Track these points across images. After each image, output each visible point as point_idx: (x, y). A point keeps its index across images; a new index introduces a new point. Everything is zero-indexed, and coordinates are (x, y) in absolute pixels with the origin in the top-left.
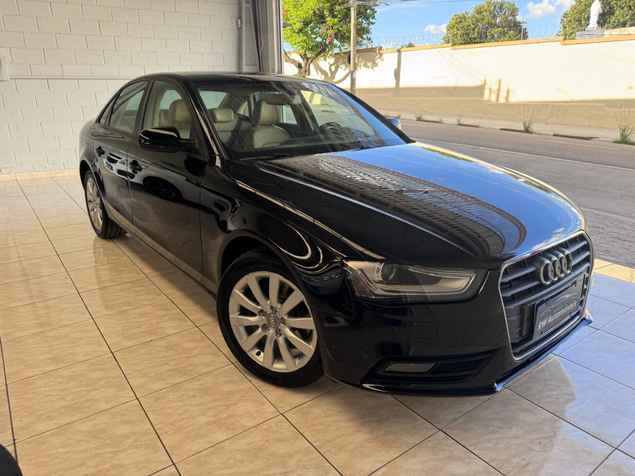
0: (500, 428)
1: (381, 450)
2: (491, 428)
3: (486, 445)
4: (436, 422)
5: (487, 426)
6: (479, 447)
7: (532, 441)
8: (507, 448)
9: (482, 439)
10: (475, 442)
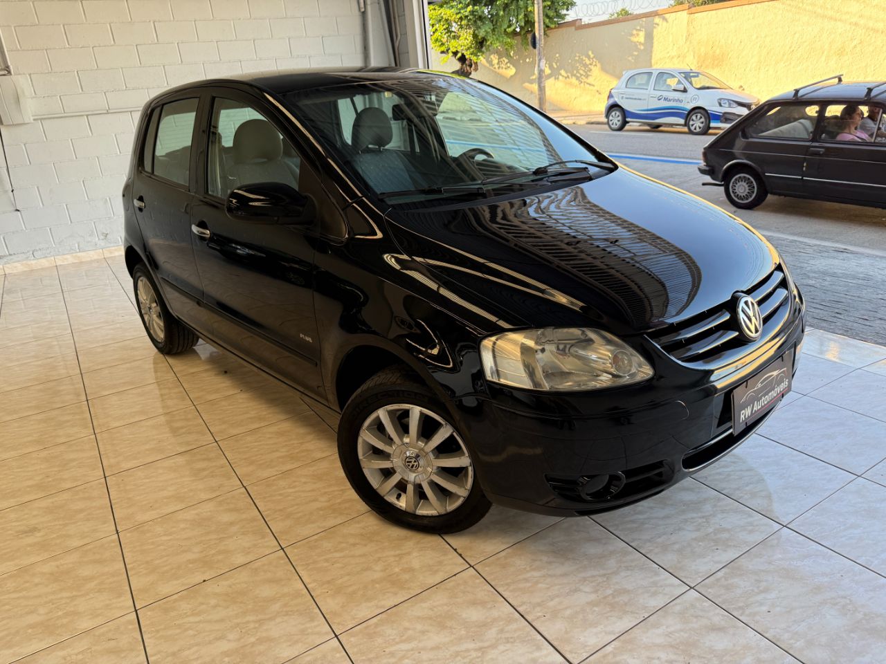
0: (550, 563)
1: (388, 592)
2: (537, 563)
3: (522, 585)
4: (471, 557)
5: (535, 560)
6: (511, 588)
7: (585, 579)
8: (548, 588)
9: (521, 577)
10: (509, 581)
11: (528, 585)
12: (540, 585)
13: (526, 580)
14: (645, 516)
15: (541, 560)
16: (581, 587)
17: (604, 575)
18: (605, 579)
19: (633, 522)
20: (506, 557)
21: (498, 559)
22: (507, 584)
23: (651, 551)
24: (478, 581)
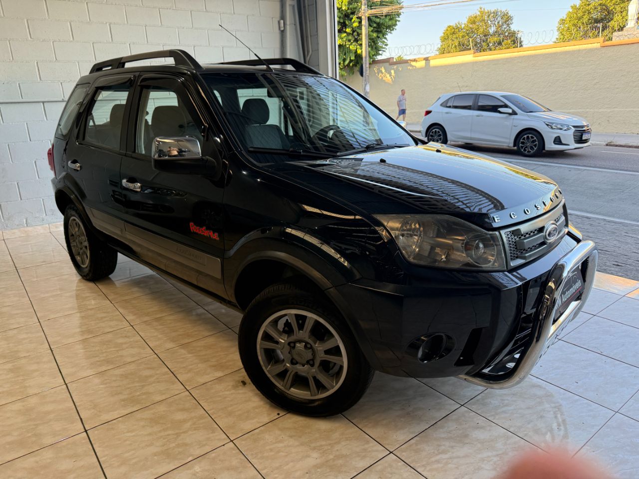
0: (452, 447)
2: (442, 448)
3: (435, 466)
4: (388, 444)
5: (439, 446)
6: (428, 469)
7: (483, 460)
8: (457, 468)
9: (433, 459)
10: (424, 463)
11: (440, 465)
12: (450, 466)
13: (438, 462)
14: (512, 408)
15: (444, 445)
16: (483, 466)
17: (497, 455)
18: (499, 459)
19: (504, 412)
20: (416, 444)
21: (411, 446)
22: (423, 466)
23: (526, 435)
24: (399, 464)
